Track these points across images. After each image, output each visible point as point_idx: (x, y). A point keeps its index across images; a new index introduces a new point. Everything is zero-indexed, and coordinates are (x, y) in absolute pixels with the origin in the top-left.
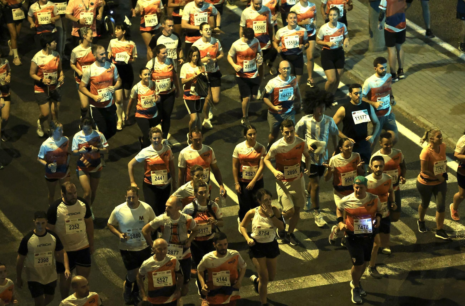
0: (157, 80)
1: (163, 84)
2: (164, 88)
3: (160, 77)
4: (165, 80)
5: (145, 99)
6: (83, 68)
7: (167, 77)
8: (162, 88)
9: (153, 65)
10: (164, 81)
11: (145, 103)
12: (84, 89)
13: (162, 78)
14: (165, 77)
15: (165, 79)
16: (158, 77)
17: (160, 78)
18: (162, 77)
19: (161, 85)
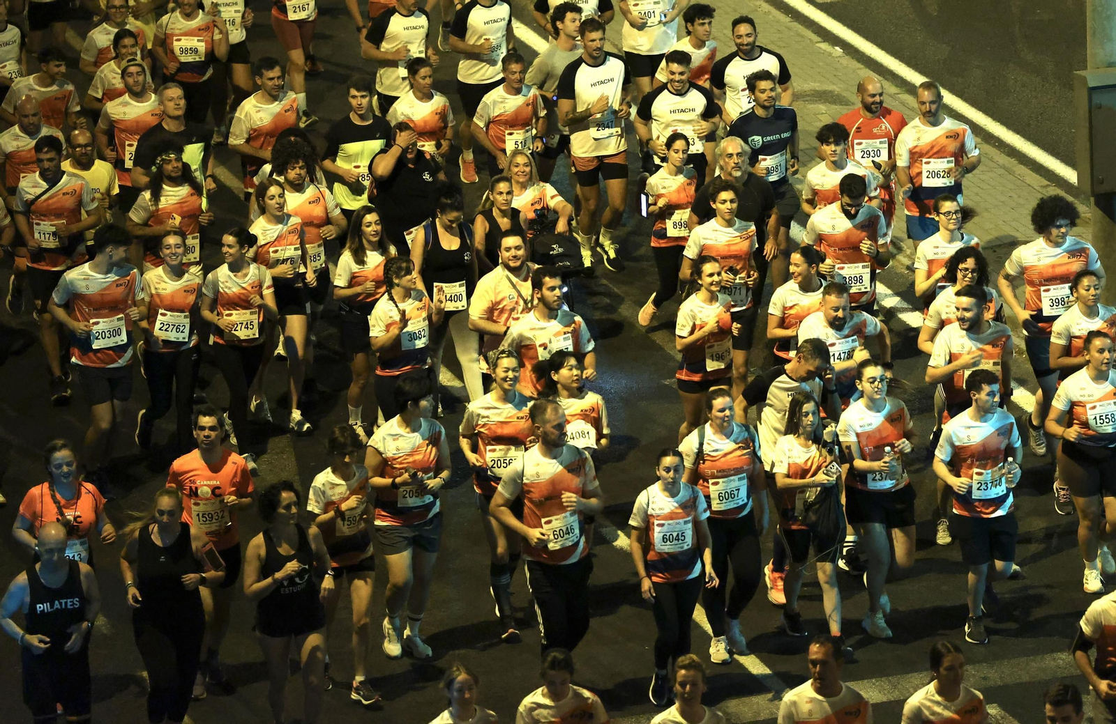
0: (711, 481)
1: (729, 491)
2: (730, 499)
3: (720, 471)
4: (734, 480)
5: (665, 528)
6: (490, 451)
7: (737, 471)
8: (725, 501)
9: (701, 444)
10: (731, 480)
11: (663, 538)
12: (502, 512)
13: (724, 473)
14: (732, 472)
15: (732, 478)
16: (713, 473)
17: (720, 474)
18: (724, 471)
19: (723, 492)
